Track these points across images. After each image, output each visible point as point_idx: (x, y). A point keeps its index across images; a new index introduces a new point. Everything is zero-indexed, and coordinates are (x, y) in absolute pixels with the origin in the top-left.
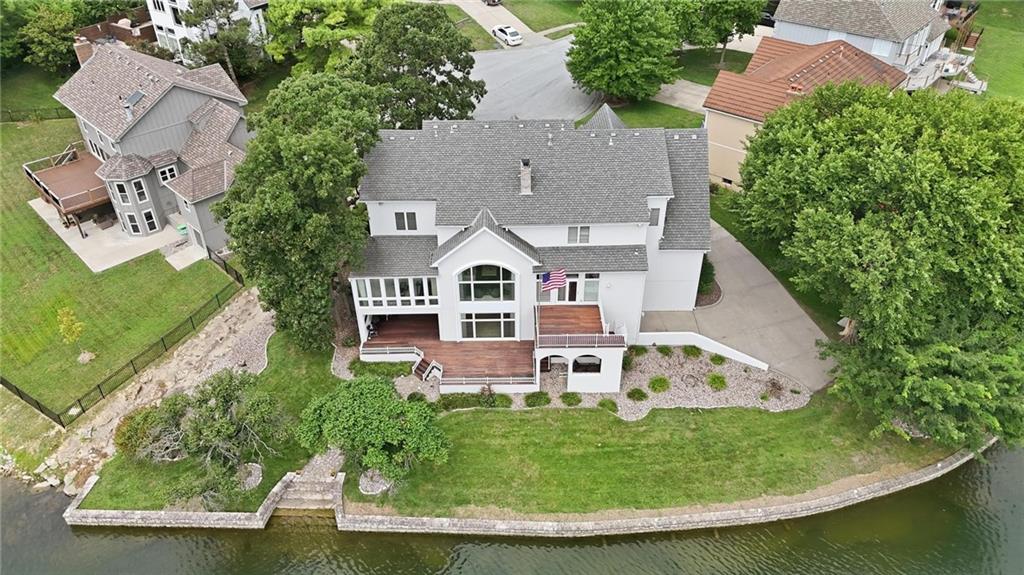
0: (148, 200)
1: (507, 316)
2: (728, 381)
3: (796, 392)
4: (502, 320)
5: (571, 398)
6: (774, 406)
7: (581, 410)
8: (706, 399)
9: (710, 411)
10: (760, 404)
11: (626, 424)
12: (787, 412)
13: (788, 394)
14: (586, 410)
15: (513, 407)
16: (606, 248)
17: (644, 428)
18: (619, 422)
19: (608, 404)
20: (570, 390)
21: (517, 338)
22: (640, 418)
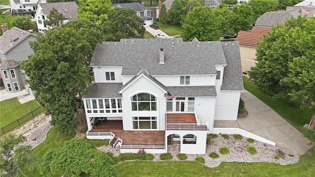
0: (16, 78)
1: (153, 118)
2: (258, 150)
3: (292, 156)
4: (151, 120)
5: (183, 157)
6: (282, 162)
7: (187, 162)
8: (248, 158)
9: (250, 164)
10: (274, 161)
11: (210, 169)
12: (289, 165)
13: (288, 156)
14: (189, 162)
15: (154, 160)
16: (197, 87)
17: (218, 171)
18: (206, 168)
19: (200, 159)
20: (182, 152)
21: (158, 130)
22: (216, 166)
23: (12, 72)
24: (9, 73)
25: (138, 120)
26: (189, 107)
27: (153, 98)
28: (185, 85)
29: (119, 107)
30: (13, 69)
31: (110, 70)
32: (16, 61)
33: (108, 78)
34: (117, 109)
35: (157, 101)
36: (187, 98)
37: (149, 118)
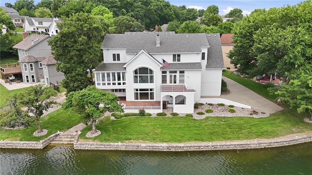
0: (34, 71)
1: (151, 90)
2: (237, 111)
3: (263, 113)
4: (149, 92)
5: (175, 115)
6: (255, 116)
7: (179, 117)
8: (228, 115)
9: (230, 117)
10: (249, 116)
11: (197, 120)
12: (261, 118)
13: (261, 114)
14: (180, 117)
15: (152, 116)
16: (187, 63)
17: (204, 121)
18: (194, 119)
19: (189, 116)
20: (174, 112)
21: (155, 100)
22: (202, 119)
23: (31, 65)
24: (28, 66)
25: (139, 92)
26: (180, 79)
27: (151, 72)
28: (176, 62)
29: (123, 80)
30: (32, 63)
31: (116, 52)
32: (35, 57)
33: (114, 60)
34: (122, 82)
35: (154, 75)
36: (178, 72)
37: (147, 90)
